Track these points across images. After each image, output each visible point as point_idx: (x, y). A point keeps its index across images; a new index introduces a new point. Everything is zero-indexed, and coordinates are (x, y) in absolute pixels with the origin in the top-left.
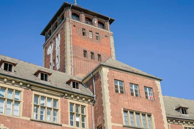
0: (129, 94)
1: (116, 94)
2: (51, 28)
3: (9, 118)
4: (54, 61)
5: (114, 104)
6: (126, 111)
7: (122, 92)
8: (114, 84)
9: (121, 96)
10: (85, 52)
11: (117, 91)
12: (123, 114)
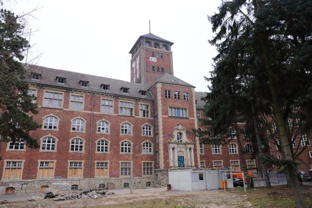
0: (174, 98)
1: (166, 99)
2: (134, 50)
3: (107, 115)
4: (136, 72)
5: (164, 105)
6: (171, 108)
7: (169, 97)
8: (164, 92)
9: (168, 100)
10: (153, 67)
11: (166, 97)
12: (169, 109)
